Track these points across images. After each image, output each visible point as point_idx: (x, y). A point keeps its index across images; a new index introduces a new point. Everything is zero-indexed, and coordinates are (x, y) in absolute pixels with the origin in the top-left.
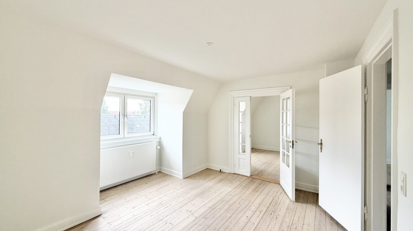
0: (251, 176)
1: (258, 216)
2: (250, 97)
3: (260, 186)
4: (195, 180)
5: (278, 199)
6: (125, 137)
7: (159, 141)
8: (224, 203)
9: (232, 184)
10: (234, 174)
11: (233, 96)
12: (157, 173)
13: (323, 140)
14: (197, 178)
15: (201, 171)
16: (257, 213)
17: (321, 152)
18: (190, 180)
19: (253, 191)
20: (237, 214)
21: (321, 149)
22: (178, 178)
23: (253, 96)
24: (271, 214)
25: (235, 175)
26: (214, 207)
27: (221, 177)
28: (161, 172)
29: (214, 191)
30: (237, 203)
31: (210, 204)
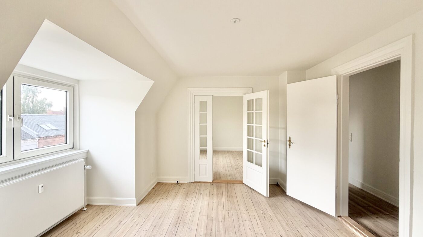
0: (213, 181)
1: (258, 224)
2: (213, 96)
3: (230, 190)
4: (155, 203)
5: (255, 199)
6: (15, 158)
7: (86, 157)
8: (214, 221)
9: (201, 195)
10: (194, 182)
11: (193, 94)
12: (85, 209)
13: (291, 137)
14: (156, 200)
15: (153, 188)
16: (254, 221)
17: (290, 148)
18: (147, 205)
19: (229, 198)
20: (239, 230)
21: (290, 145)
22: (127, 207)
23: (215, 95)
24: (265, 217)
25: (196, 184)
26: (209, 232)
27: (182, 190)
28: (92, 205)
29: (191, 211)
30: (227, 216)
31: (202, 230)
